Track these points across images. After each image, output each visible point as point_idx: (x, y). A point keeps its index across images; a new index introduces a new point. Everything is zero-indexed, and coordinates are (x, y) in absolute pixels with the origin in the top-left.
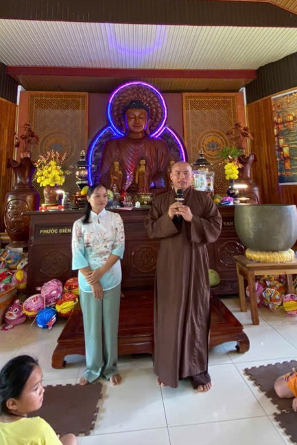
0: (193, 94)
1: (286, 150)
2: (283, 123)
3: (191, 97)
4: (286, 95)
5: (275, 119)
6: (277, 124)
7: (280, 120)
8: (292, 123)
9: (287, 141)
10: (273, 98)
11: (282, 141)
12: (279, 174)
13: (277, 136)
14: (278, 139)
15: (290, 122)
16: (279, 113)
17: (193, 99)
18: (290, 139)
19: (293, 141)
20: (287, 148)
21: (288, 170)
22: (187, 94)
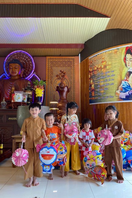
0: (52, 57)
1: (93, 86)
2: (92, 71)
3: (51, 59)
4: (94, 56)
5: (90, 69)
6: (90, 72)
7: (91, 70)
8: (96, 71)
9: (94, 81)
10: (89, 58)
11: (91, 81)
12: (90, 99)
13: (90, 79)
14: (90, 80)
15: (95, 70)
16: (91, 66)
17: (52, 60)
18: (95, 80)
19: (96, 81)
20: (94, 85)
21: (93, 97)
22: (49, 57)
